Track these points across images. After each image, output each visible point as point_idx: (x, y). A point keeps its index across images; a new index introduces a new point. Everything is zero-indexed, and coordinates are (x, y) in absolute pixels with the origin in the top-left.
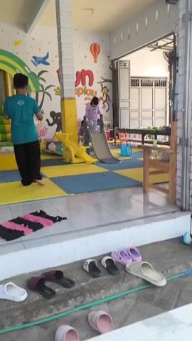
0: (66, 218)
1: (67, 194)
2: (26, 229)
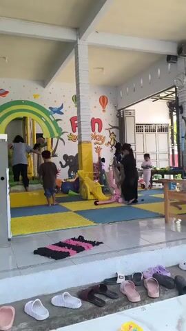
0: (102, 243)
1: (95, 224)
2: (71, 251)
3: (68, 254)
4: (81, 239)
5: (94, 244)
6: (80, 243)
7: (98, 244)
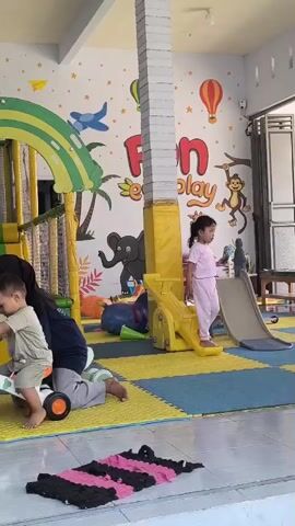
0: (200, 466)
1: (184, 415)
2: (119, 486)
3: (111, 495)
4: (146, 454)
5: (180, 468)
6: (144, 467)
7: (190, 467)
